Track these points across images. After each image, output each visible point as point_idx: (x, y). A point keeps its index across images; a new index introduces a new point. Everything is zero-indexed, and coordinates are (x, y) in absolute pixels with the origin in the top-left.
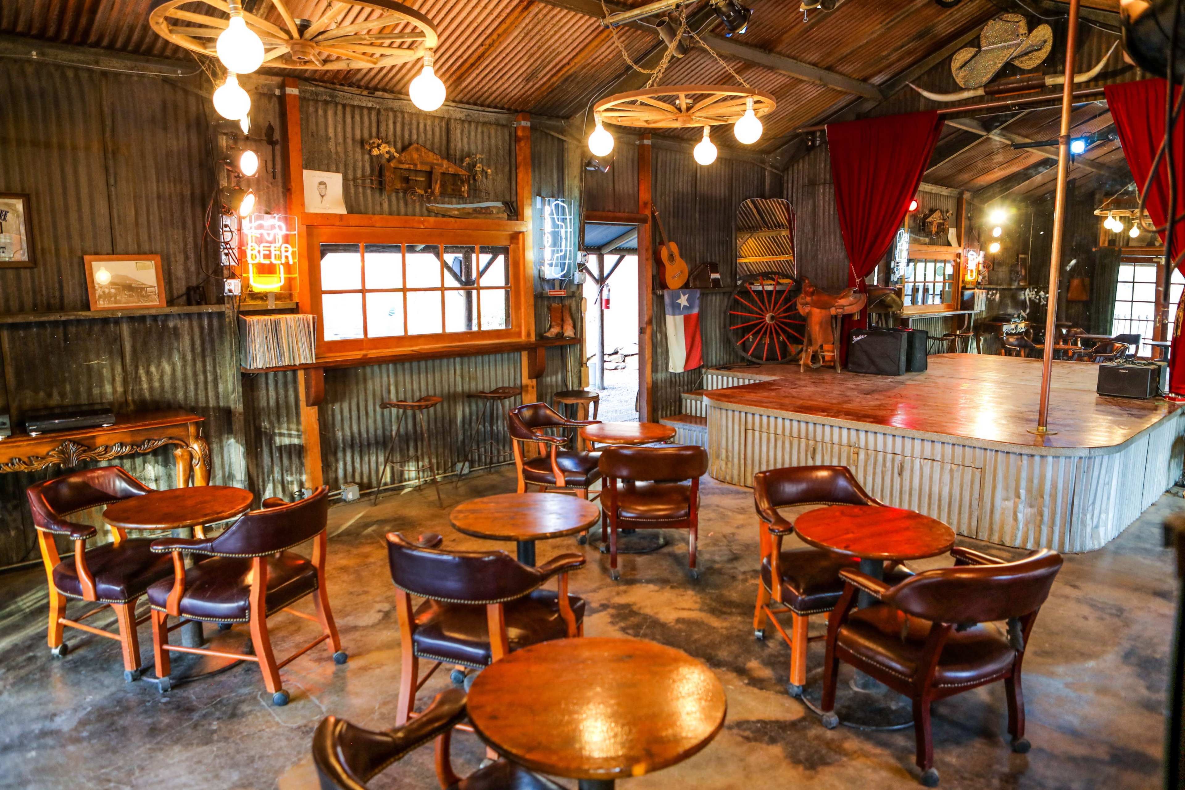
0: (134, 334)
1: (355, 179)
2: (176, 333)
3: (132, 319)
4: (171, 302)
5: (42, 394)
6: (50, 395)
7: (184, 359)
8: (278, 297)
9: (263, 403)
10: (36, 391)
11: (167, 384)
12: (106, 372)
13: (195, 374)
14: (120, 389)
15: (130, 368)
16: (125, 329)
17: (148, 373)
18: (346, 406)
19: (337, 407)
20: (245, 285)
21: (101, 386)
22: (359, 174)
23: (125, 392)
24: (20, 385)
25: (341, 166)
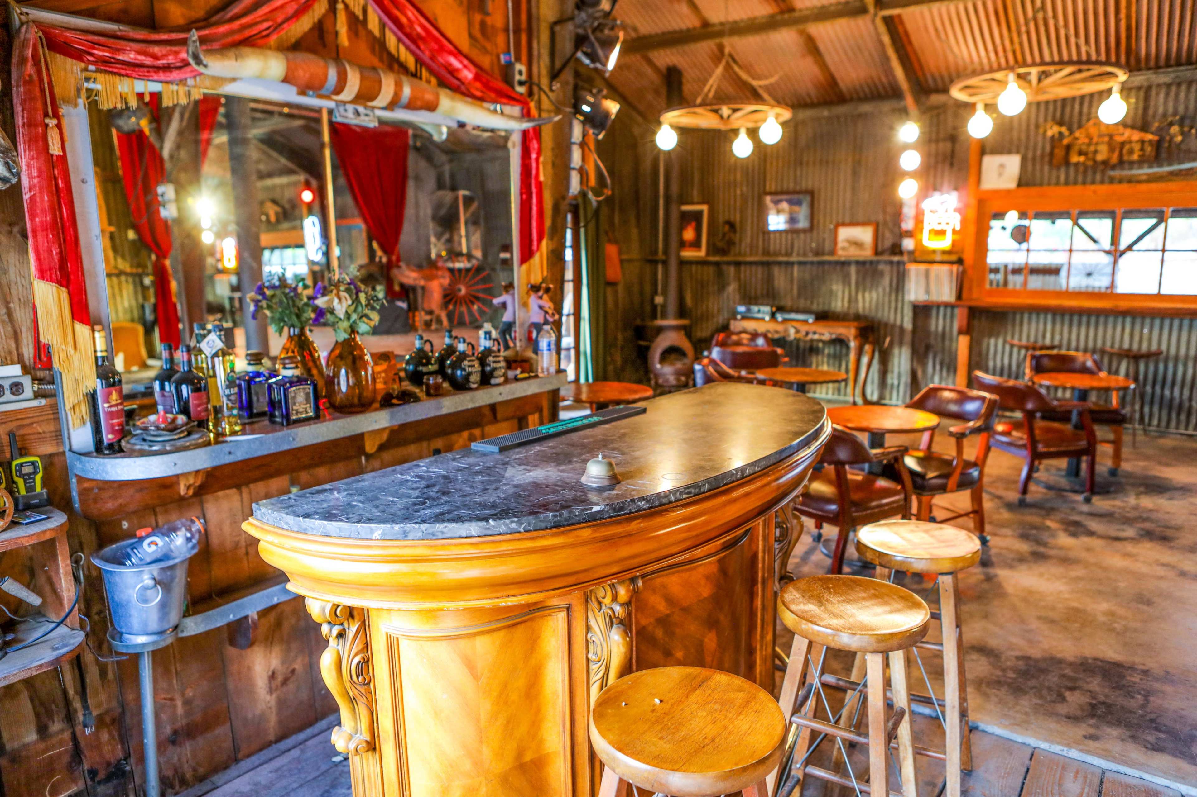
0: (858, 273)
1: (1034, 159)
2: (881, 274)
3: (858, 263)
4: (877, 253)
5: (809, 302)
6: (812, 303)
7: (884, 290)
8: (944, 252)
9: (933, 328)
10: (806, 299)
11: (873, 307)
12: (840, 294)
13: (890, 302)
14: (846, 304)
15: (853, 293)
16: (853, 269)
17: (864, 297)
18: (1000, 342)
19: (992, 341)
20: (919, 243)
21: (836, 301)
22: (1039, 152)
23: (849, 308)
24: (799, 295)
25: (1022, 150)
